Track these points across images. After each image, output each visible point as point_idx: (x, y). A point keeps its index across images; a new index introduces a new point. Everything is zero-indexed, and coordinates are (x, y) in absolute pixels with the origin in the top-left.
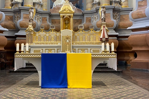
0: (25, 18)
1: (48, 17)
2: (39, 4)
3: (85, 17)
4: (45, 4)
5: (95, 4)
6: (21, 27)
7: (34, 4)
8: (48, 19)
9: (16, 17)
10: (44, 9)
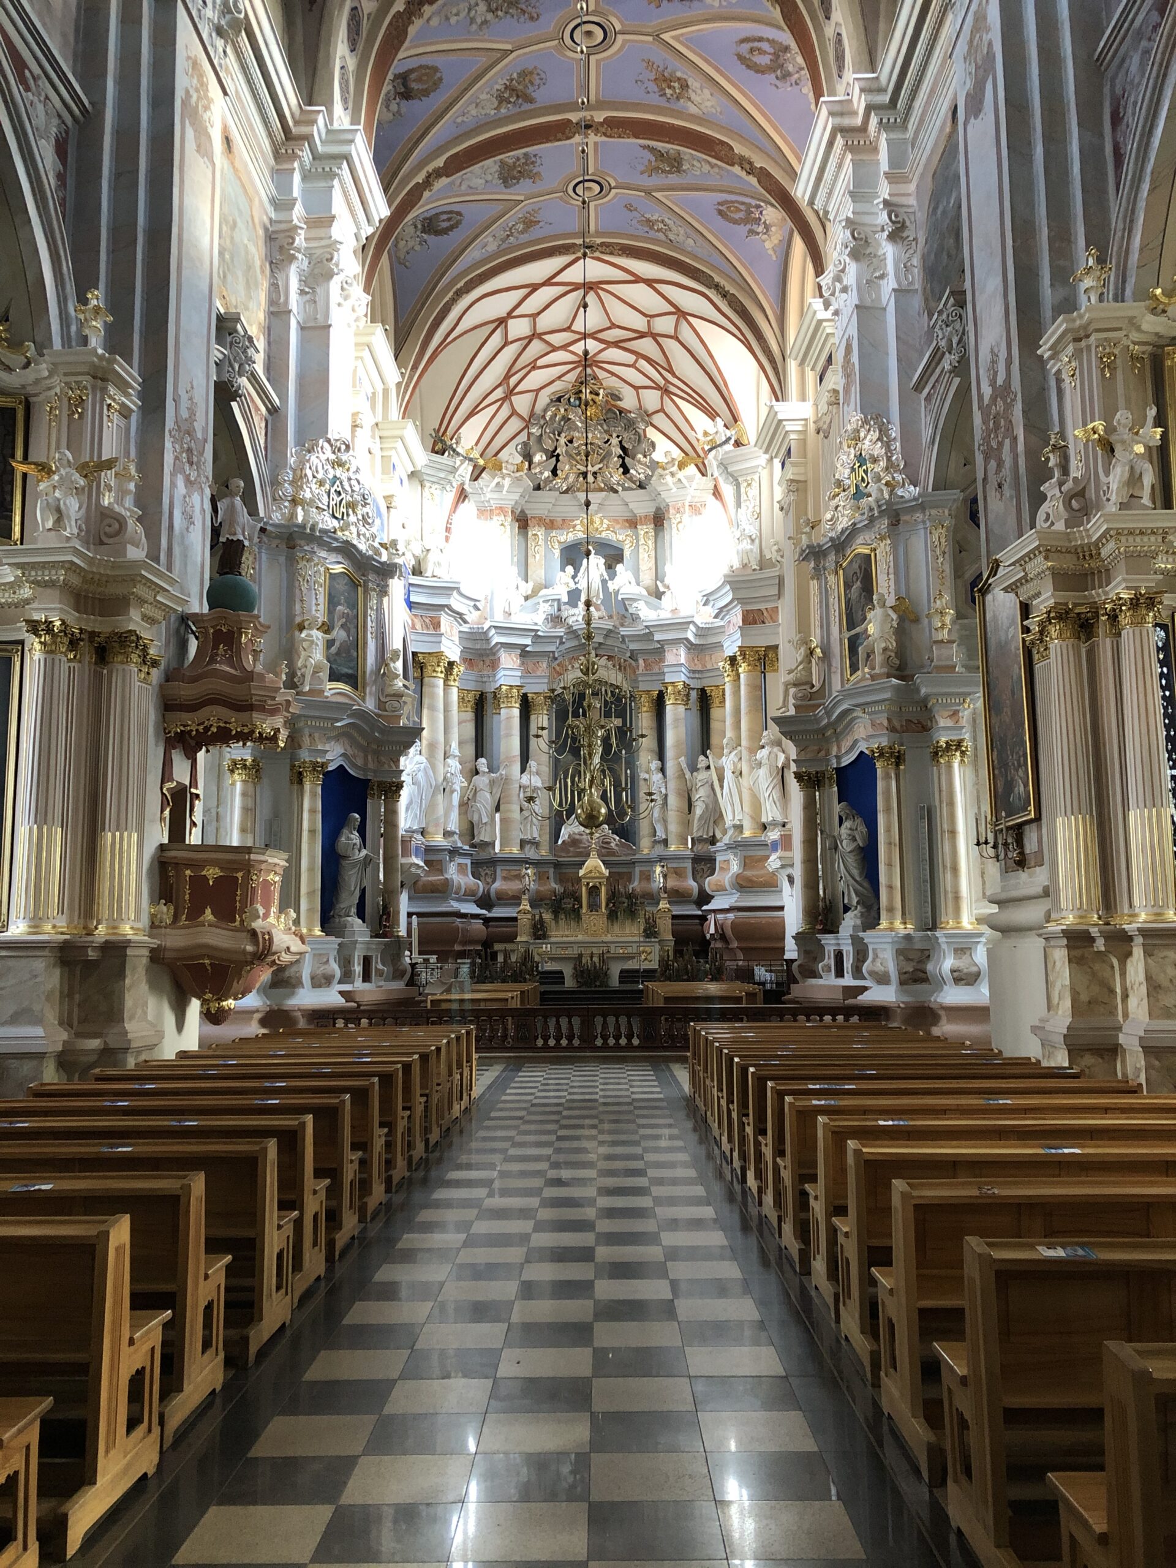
0: (505, 878)
1: (551, 871)
2: (533, 843)
3: (637, 869)
4: (545, 840)
5: (659, 842)
6: (498, 899)
7: (523, 843)
8: (551, 875)
9: (483, 874)
10: (544, 853)
